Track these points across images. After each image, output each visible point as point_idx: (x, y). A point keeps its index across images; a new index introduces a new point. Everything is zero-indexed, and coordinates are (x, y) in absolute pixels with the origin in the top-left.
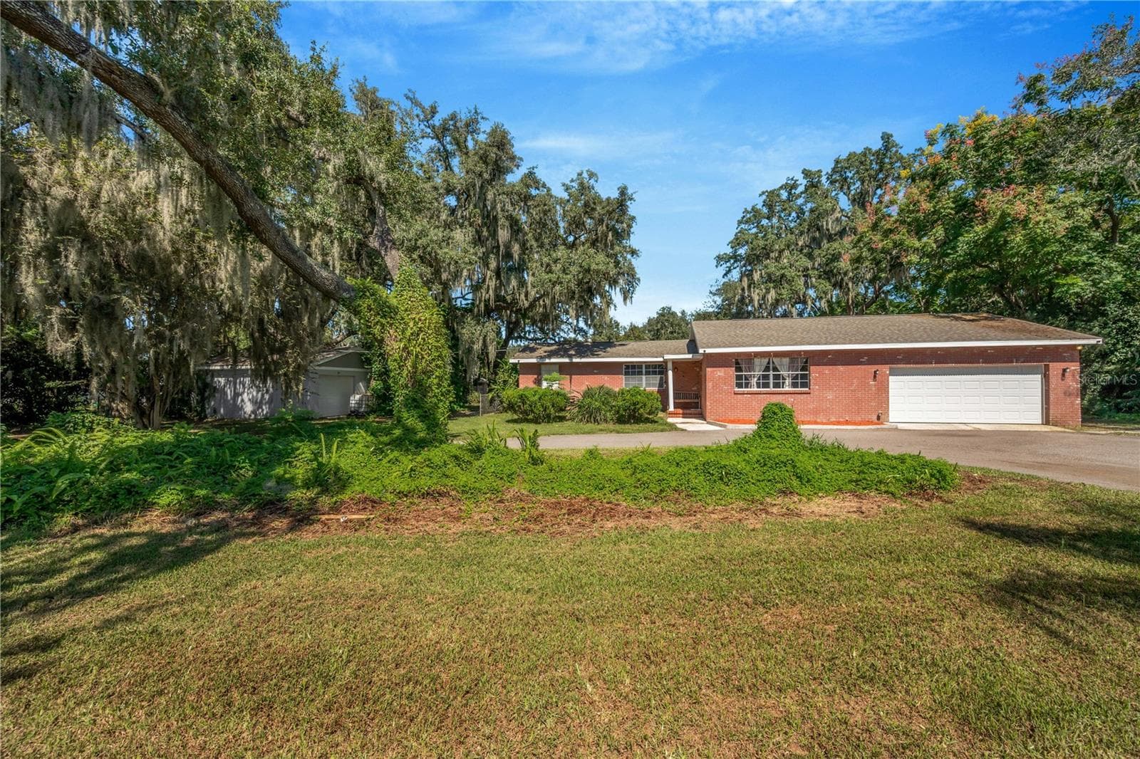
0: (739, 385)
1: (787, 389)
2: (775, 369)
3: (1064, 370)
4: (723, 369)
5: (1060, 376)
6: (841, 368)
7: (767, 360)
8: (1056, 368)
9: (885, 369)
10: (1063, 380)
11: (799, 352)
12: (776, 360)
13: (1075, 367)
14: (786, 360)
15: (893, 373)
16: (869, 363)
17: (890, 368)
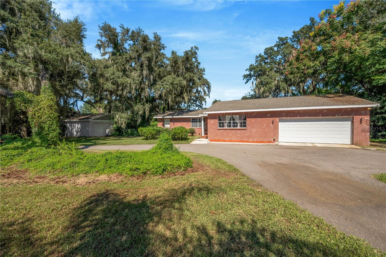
0: (220, 126)
1: (238, 127)
2: (234, 120)
3: (361, 119)
4: (213, 120)
5: (359, 122)
6: (259, 119)
7: (230, 116)
8: (357, 118)
9: (277, 119)
10: (360, 124)
11: (242, 113)
12: (234, 116)
13: (367, 118)
14: (238, 116)
15: (280, 121)
16: (271, 117)
17: (279, 119)
